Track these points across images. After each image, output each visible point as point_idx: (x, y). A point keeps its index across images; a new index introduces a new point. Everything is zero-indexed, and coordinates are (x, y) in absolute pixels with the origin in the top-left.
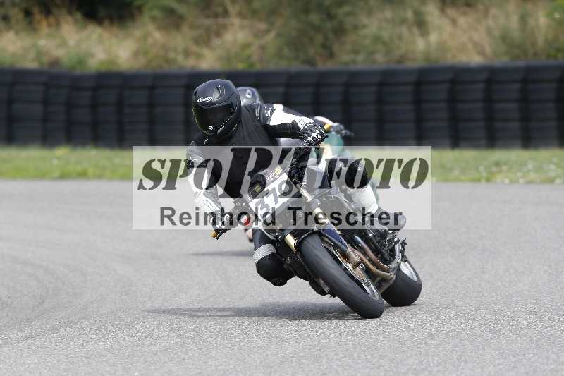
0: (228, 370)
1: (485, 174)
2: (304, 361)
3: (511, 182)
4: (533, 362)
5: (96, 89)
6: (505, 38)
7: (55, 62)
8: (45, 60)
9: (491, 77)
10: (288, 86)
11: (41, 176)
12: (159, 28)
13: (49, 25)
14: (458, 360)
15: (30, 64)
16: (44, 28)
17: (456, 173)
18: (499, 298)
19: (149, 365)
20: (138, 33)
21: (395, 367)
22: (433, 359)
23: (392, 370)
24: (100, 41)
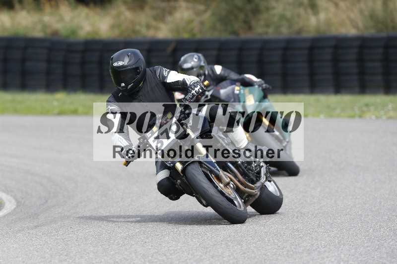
0: (176, 250)
1: (358, 112)
2: (230, 244)
3: (377, 118)
4: (392, 245)
5: (84, 52)
6: (372, 16)
7: (56, 33)
8: (49, 31)
9: (363, 44)
10: (220, 49)
11: (45, 112)
12: (129, 9)
13: (51, 6)
14: (339, 243)
15: (38, 34)
16: (48, 9)
17: (338, 111)
18: (368, 199)
19: (121, 247)
20: (114, 12)
21: (294, 248)
22: (321, 243)
23: (292, 251)
24: (87, 17)
